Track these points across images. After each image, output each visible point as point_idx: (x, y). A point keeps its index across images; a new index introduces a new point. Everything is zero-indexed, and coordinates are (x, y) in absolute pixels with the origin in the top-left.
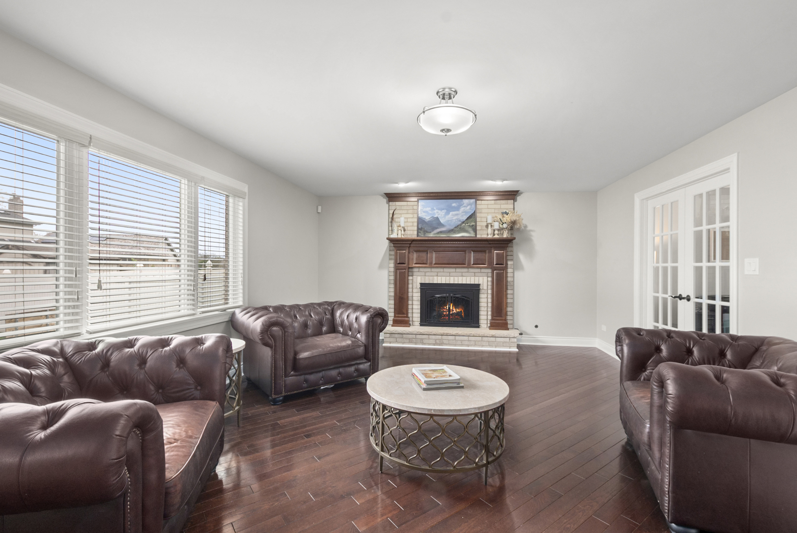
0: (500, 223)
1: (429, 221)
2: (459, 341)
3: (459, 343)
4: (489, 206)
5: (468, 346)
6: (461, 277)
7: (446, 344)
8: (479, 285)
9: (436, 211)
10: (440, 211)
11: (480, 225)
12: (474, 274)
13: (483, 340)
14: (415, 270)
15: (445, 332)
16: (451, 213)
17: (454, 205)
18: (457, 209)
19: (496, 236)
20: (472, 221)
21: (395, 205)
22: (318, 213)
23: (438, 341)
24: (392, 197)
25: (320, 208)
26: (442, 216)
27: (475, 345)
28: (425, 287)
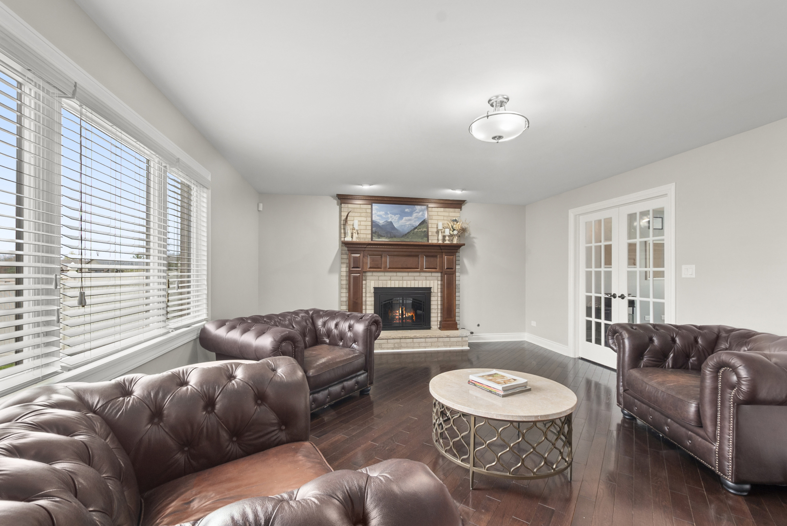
0: (450, 230)
1: (383, 225)
2: (416, 344)
3: (417, 345)
4: (439, 214)
5: (425, 347)
6: (414, 281)
7: (405, 348)
8: (430, 288)
9: (389, 215)
10: (393, 216)
11: (432, 230)
12: (425, 277)
13: (439, 341)
14: (369, 274)
15: (404, 335)
16: (404, 218)
17: (407, 210)
18: (410, 214)
19: (447, 242)
20: (423, 227)
21: (348, 207)
22: (259, 211)
23: (396, 345)
24: (343, 199)
25: (261, 205)
26: (396, 220)
27: (431, 346)
28: (378, 291)
